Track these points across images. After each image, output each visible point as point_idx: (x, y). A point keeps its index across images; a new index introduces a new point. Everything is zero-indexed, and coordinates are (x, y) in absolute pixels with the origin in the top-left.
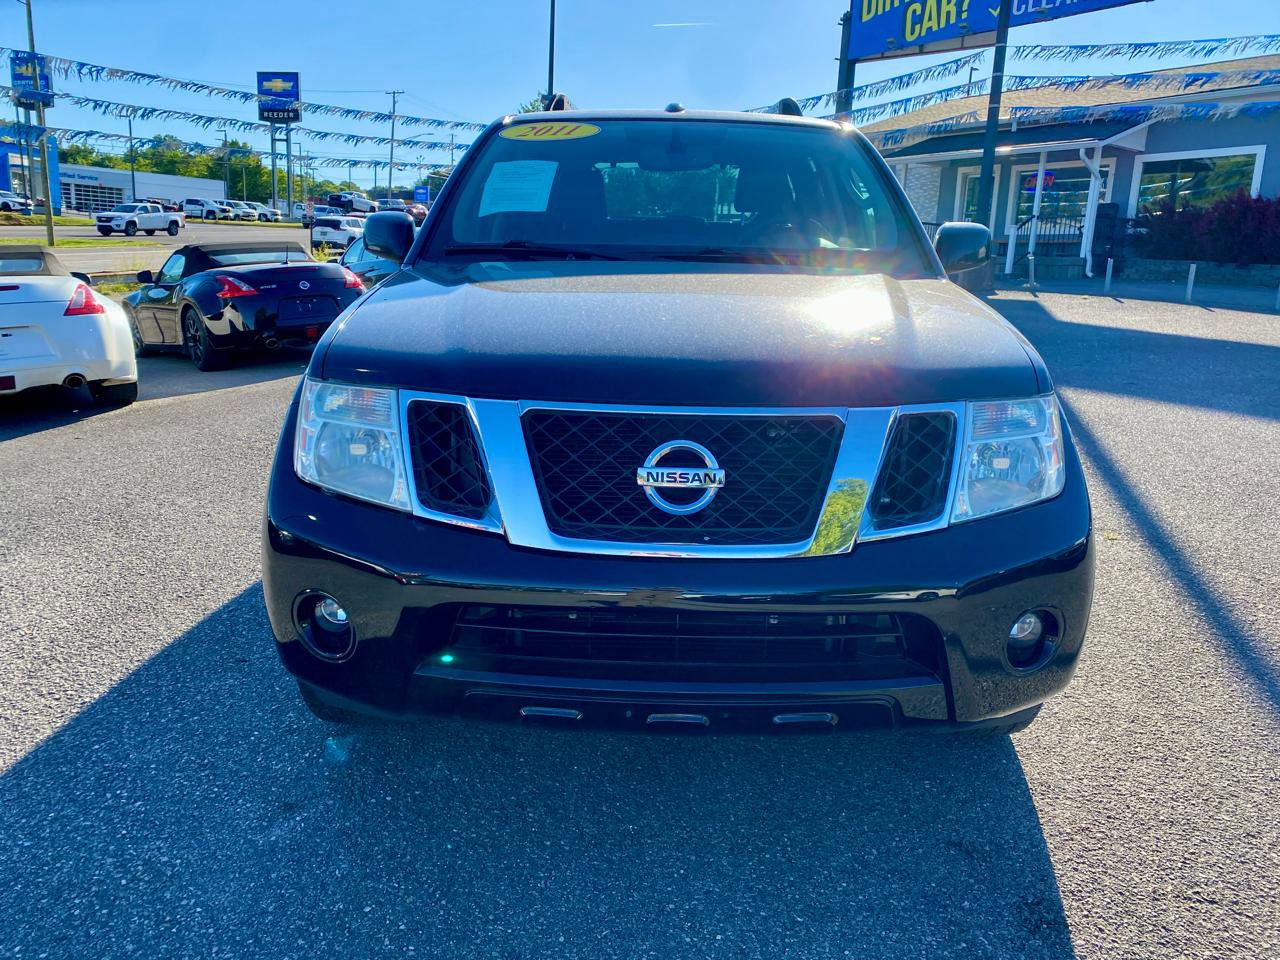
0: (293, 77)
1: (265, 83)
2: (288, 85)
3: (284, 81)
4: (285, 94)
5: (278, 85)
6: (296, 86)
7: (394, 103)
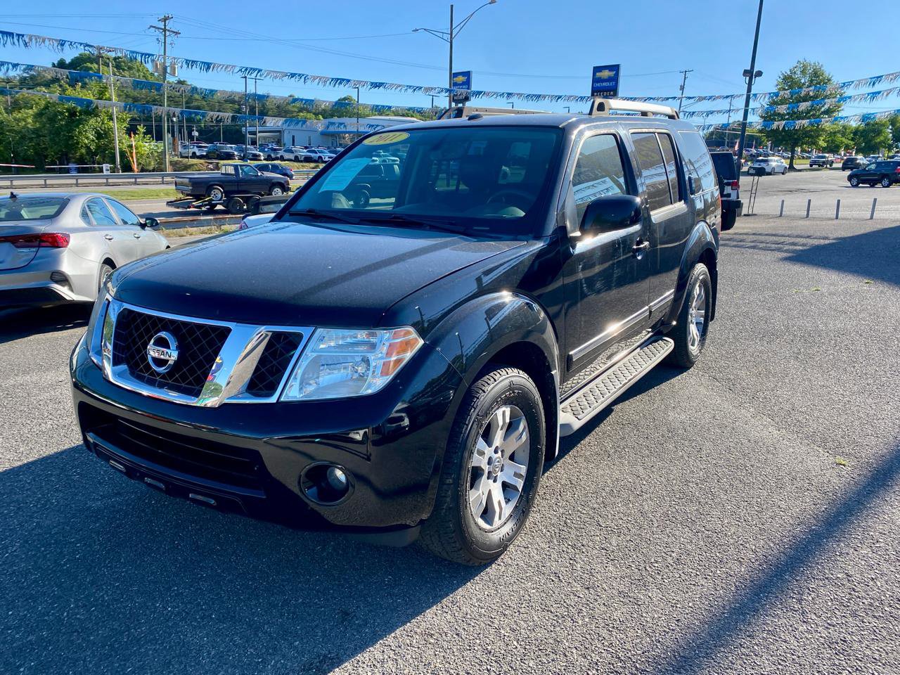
0: (616, 68)
1: (598, 74)
2: (612, 74)
3: (610, 71)
4: (609, 79)
5: (606, 74)
6: (617, 75)
7: (685, 78)
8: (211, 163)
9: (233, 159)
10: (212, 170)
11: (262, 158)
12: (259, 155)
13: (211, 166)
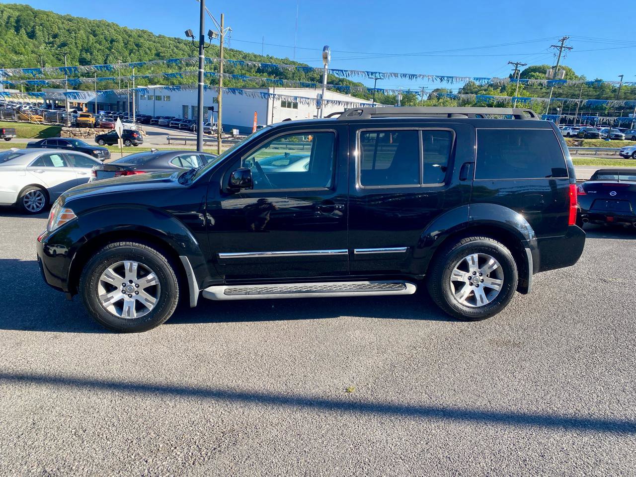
8: (577, 141)
9: (597, 138)
10: (576, 145)
11: (624, 138)
12: (621, 136)
13: (576, 143)
